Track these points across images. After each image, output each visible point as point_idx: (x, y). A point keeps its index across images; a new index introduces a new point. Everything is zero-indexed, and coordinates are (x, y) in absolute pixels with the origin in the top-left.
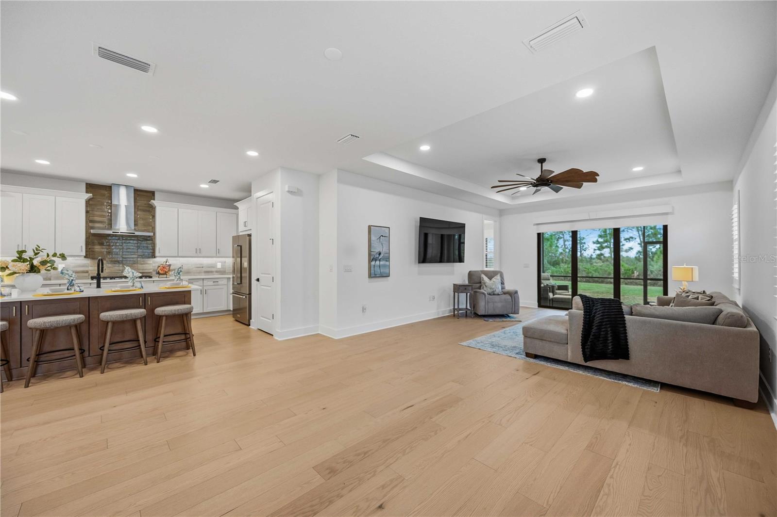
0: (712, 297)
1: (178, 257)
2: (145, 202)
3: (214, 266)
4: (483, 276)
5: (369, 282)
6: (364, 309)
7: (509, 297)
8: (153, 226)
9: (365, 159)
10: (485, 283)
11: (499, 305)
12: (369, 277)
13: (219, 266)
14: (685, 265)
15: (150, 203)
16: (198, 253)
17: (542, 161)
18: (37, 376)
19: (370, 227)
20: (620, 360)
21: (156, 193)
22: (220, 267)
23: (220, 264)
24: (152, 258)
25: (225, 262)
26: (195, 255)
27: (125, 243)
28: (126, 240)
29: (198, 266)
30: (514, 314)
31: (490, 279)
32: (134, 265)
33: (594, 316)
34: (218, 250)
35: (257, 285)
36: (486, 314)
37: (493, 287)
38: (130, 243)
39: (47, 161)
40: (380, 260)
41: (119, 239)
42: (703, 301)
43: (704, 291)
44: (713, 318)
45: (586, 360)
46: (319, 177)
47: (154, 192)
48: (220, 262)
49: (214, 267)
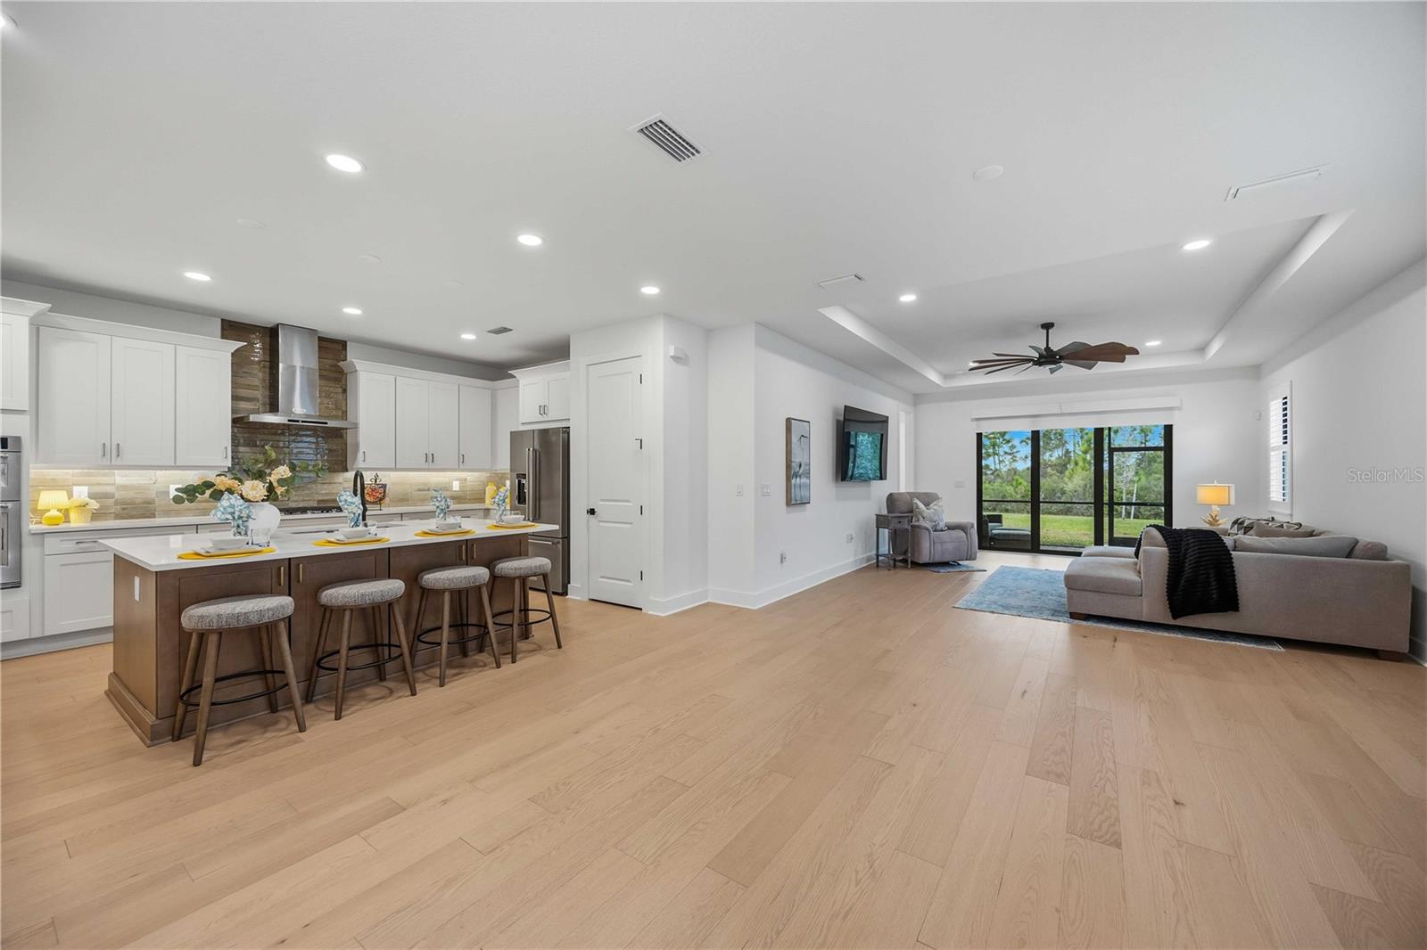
0: (1301, 525)
1: (396, 469)
2: (330, 362)
3: (447, 488)
4: (916, 501)
5: (787, 513)
6: (783, 559)
7: (963, 534)
8: (344, 409)
9: (820, 310)
10: (921, 513)
11: (950, 547)
12: (787, 505)
13: (456, 486)
14: (1215, 482)
15: (341, 364)
16: (430, 461)
17: (1047, 326)
18: (317, 700)
19: (789, 421)
20: (1229, 612)
21: (348, 343)
22: (458, 489)
23: (458, 482)
24: (343, 471)
25: (466, 480)
26: (424, 467)
27: (294, 441)
28: (297, 435)
29: (421, 487)
30: (970, 560)
31: (927, 505)
32: (309, 486)
33: (1186, 554)
34: (461, 457)
35: (588, 522)
36: (931, 561)
37: (936, 518)
38: (301, 442)
39: (205, 274)
40: (800, 477)
41: (283, 434)
42: (1291, 530)
43: (1273, 518)
44: (1348, 550)
45: (1175, 617)
46: (709, 333)
47: (346, 342)
48: (457, 480)
49: (447, 490)
